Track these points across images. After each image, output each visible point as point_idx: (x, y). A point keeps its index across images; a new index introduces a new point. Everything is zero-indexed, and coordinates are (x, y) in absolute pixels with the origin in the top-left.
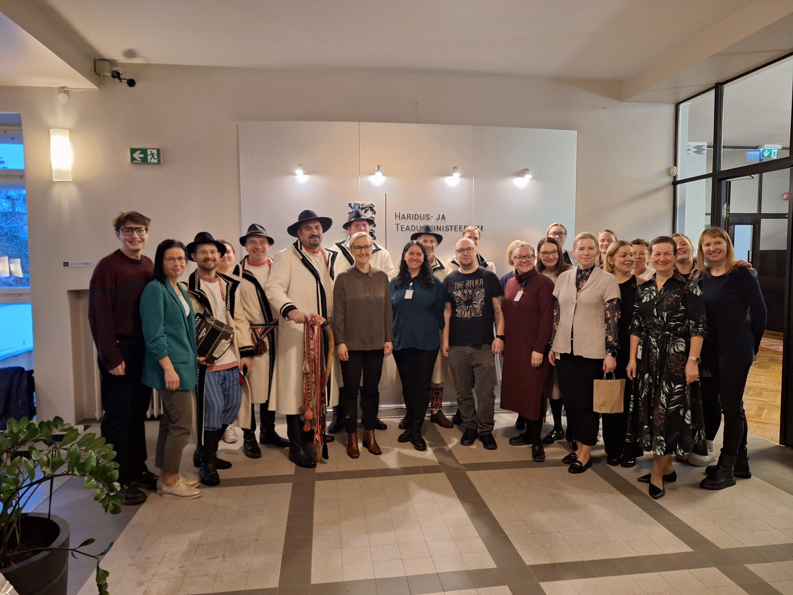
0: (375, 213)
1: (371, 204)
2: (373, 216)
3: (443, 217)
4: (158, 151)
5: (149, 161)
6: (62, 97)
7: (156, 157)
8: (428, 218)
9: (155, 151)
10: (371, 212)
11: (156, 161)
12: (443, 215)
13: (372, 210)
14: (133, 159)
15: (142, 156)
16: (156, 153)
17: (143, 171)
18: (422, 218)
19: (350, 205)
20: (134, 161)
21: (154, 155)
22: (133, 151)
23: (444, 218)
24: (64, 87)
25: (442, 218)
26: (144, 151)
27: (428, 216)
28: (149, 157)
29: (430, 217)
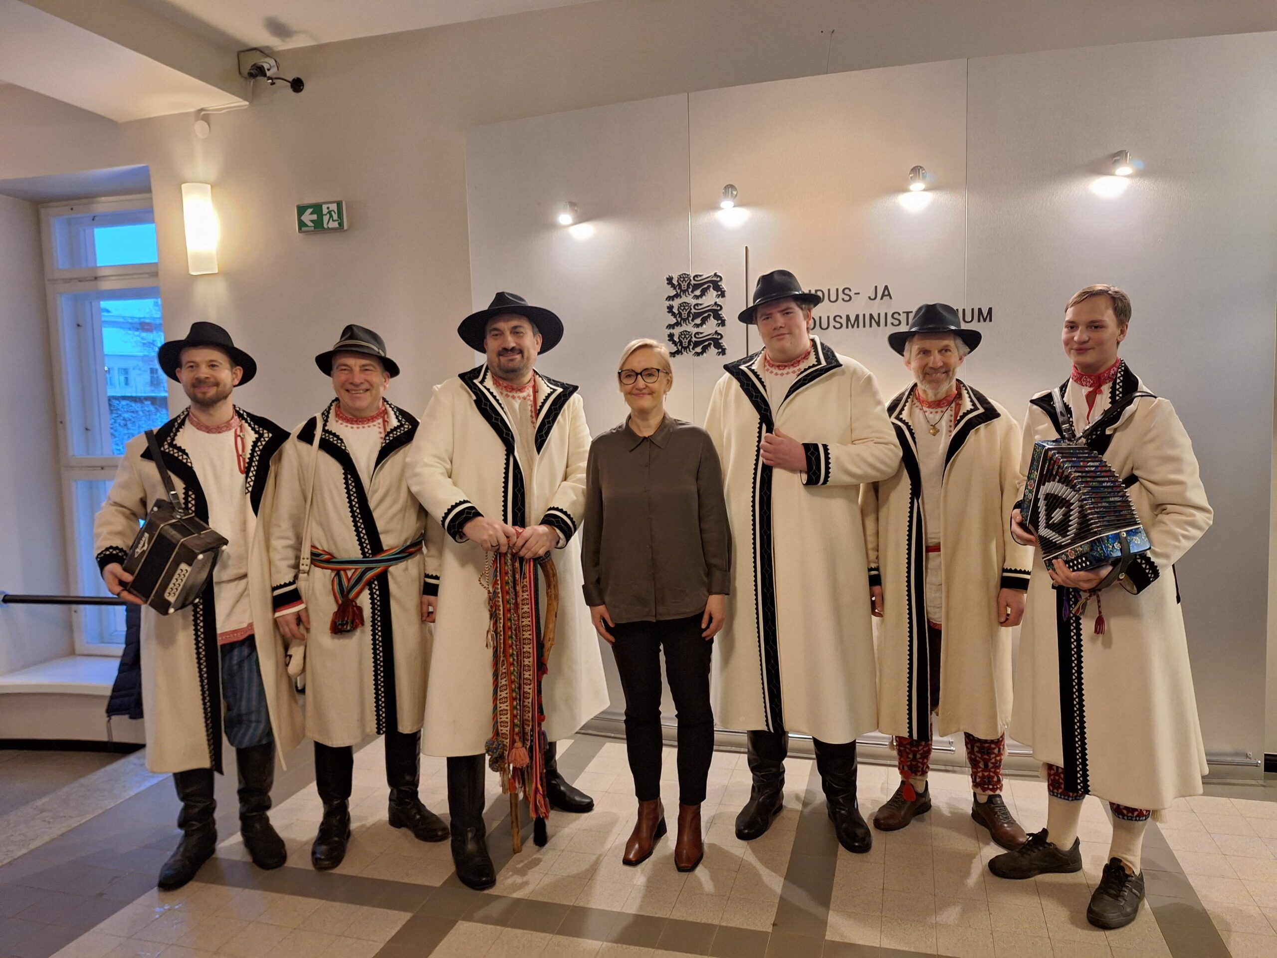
0: (723, 294)
1: (715, 275)
2: (720, 301)
3: (886, 291)
4: (339, 204)
5: (325, 226)
6: (200, 128)
7: (335, 217)
8: (847, 298)
9: (334, 207)
10: (715, 293)
11: (335, 225)
12: (886, 288)
13: (717, 288)
14: (302, 224)
15: (315, 217)
16: (336, 211)
17: (318, 246)
18: (833, 298)
19: (670, 280)
20: (303, 229)
21: (333, 213)
22: (301, 210)
23: (889, 295)
24: (202, 110)
25: (883, 295)
26: (317, 208)
27: (847, 291)
28: (326, 218)
29: (852, 294)
